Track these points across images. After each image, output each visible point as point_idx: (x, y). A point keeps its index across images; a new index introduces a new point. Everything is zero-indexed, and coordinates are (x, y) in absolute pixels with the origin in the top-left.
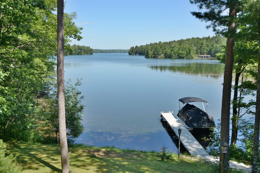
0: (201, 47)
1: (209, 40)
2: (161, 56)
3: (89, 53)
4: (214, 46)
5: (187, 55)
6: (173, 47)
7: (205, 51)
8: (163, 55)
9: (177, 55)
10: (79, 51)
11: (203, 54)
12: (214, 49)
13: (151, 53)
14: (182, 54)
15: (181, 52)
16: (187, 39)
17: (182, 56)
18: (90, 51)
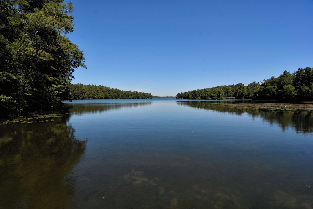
0: (228, 92)
1: (233, 87)
2: (198, 98)
3: (150, 97)
4: (238, 91)
5: (217, 97)
6: (207, 92)
7: (231, 95)
8: (199, 97)
9: (210, 97)
10: (144, 96)
11: (230, 97)
12: (238, 93)
13: (191, 96)
14: (214, 96)
15: (213, 95)
16: (217, 87)
17: (214, 98)
18: (151, 96)
